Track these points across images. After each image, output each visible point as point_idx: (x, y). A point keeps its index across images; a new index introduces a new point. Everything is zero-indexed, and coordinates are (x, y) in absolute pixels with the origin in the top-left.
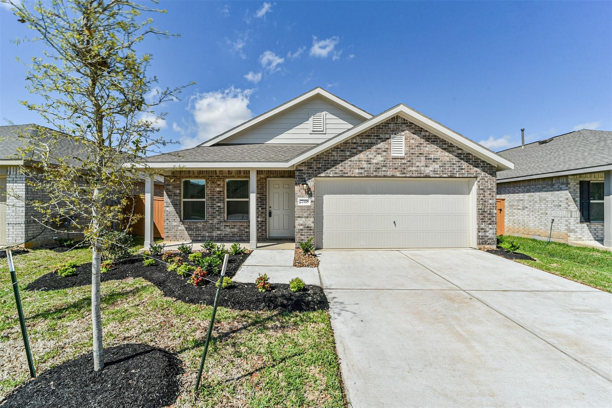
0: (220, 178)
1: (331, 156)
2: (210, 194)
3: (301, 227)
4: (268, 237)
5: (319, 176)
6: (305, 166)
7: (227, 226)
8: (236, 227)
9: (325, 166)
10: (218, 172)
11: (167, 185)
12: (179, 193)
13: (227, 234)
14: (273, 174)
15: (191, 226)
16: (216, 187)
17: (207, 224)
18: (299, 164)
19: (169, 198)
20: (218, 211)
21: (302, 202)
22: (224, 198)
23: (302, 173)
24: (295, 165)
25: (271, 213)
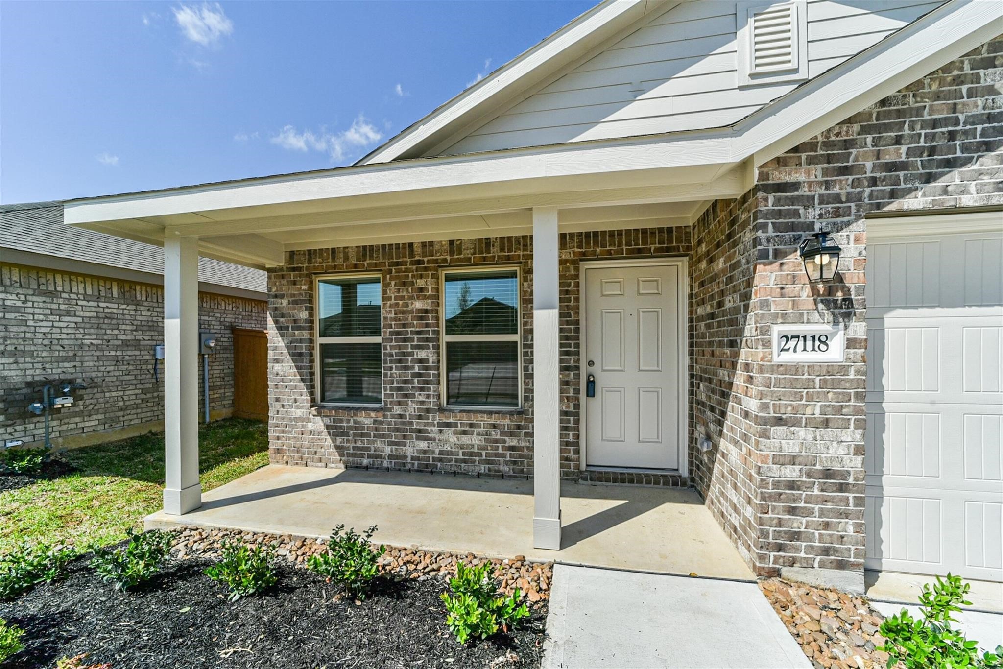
0: (426, 269)
1: (971, 94)
2: (395, 319)
3: (791, 473)
4: (583, 467)
5: (894, 206)
6: (811, 161)
7: (448, 425)
8: (476, 430)
9: (932, 151)
10: (417, 249)
11: (276, 296)
12: (306, 321)
13: (448, 453)
14: (603, 246)
15: (341, 421)
16: (411, 298)
17: (385, 416)
18: (780, 152)
19: (282, 336)
20: (419, 375)
21: (792, 344)
22: (437, 333)
23: (793, 201)
24: (758, 163)
25: (593, 382)
